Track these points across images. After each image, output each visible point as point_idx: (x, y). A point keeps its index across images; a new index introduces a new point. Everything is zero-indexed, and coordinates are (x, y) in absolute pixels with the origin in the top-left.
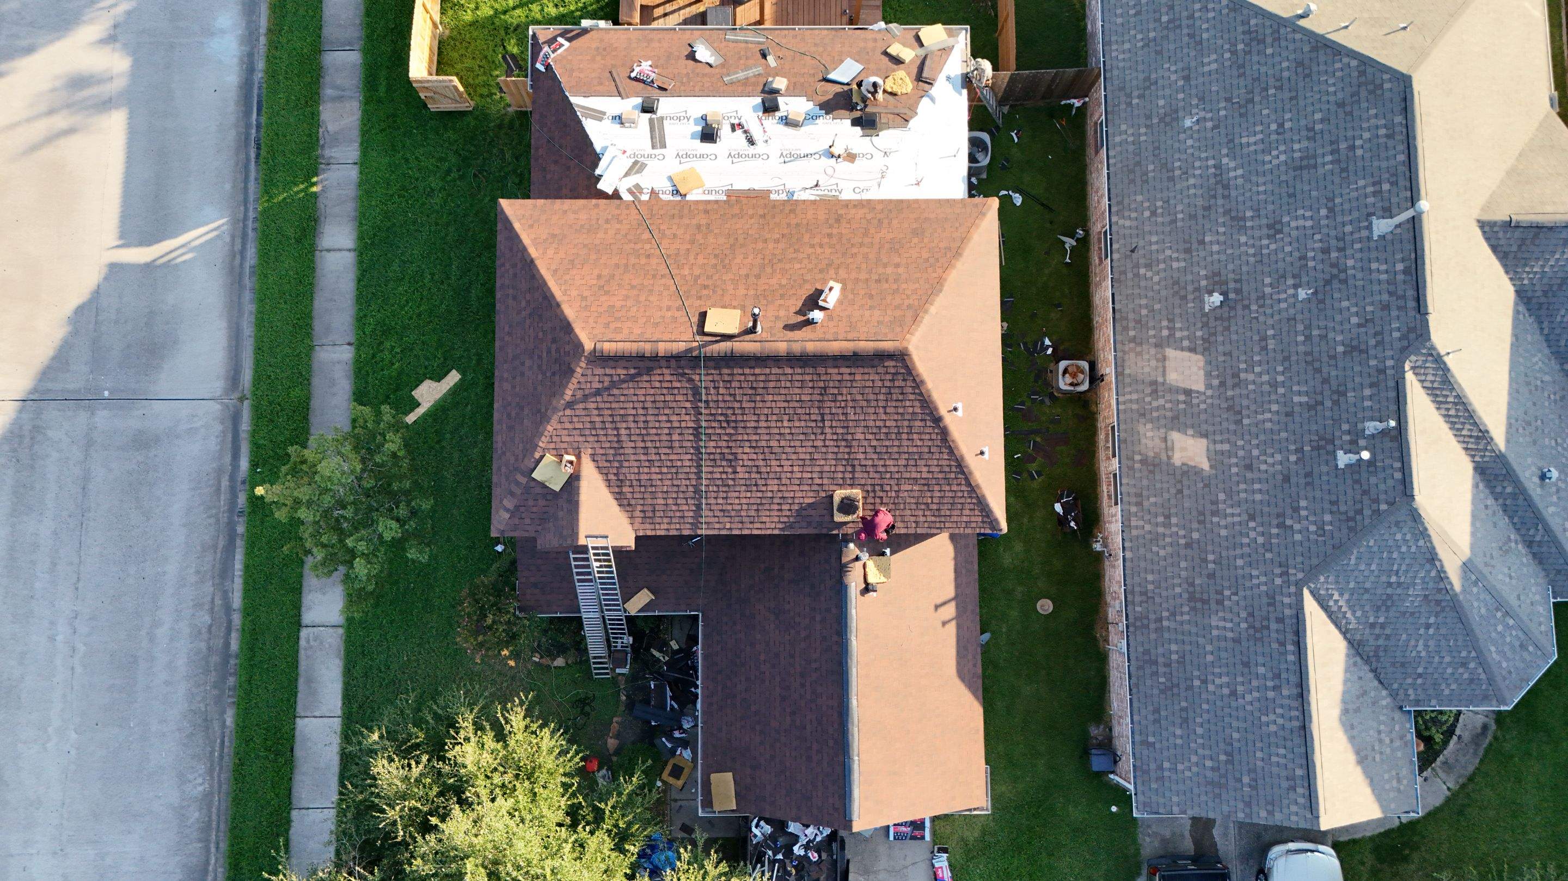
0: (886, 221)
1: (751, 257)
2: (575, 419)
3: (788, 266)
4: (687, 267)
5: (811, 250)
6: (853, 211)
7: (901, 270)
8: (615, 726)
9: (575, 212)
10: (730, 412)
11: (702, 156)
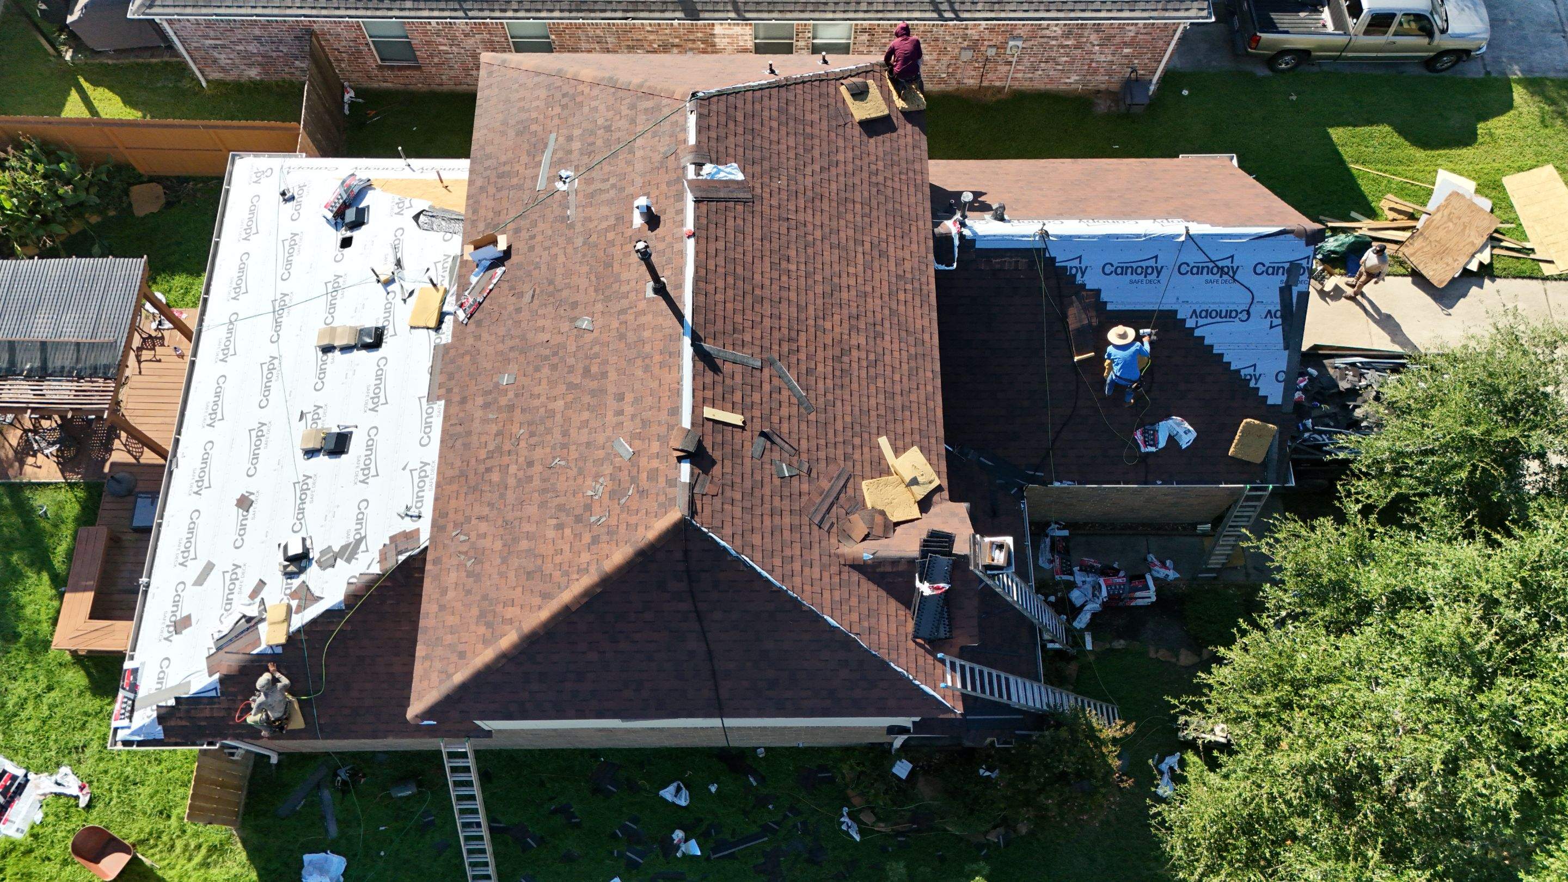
0: (501, 169)
1: (541, 322)
2: (788, 552)
3: (560, 270)
4: (551, 406)
5: (538, 249)
6: (482, 212)
7: (577, 132)
8: (1163, 654)
9: (444, 592)
10: (776, 335)
11: (369, 448)
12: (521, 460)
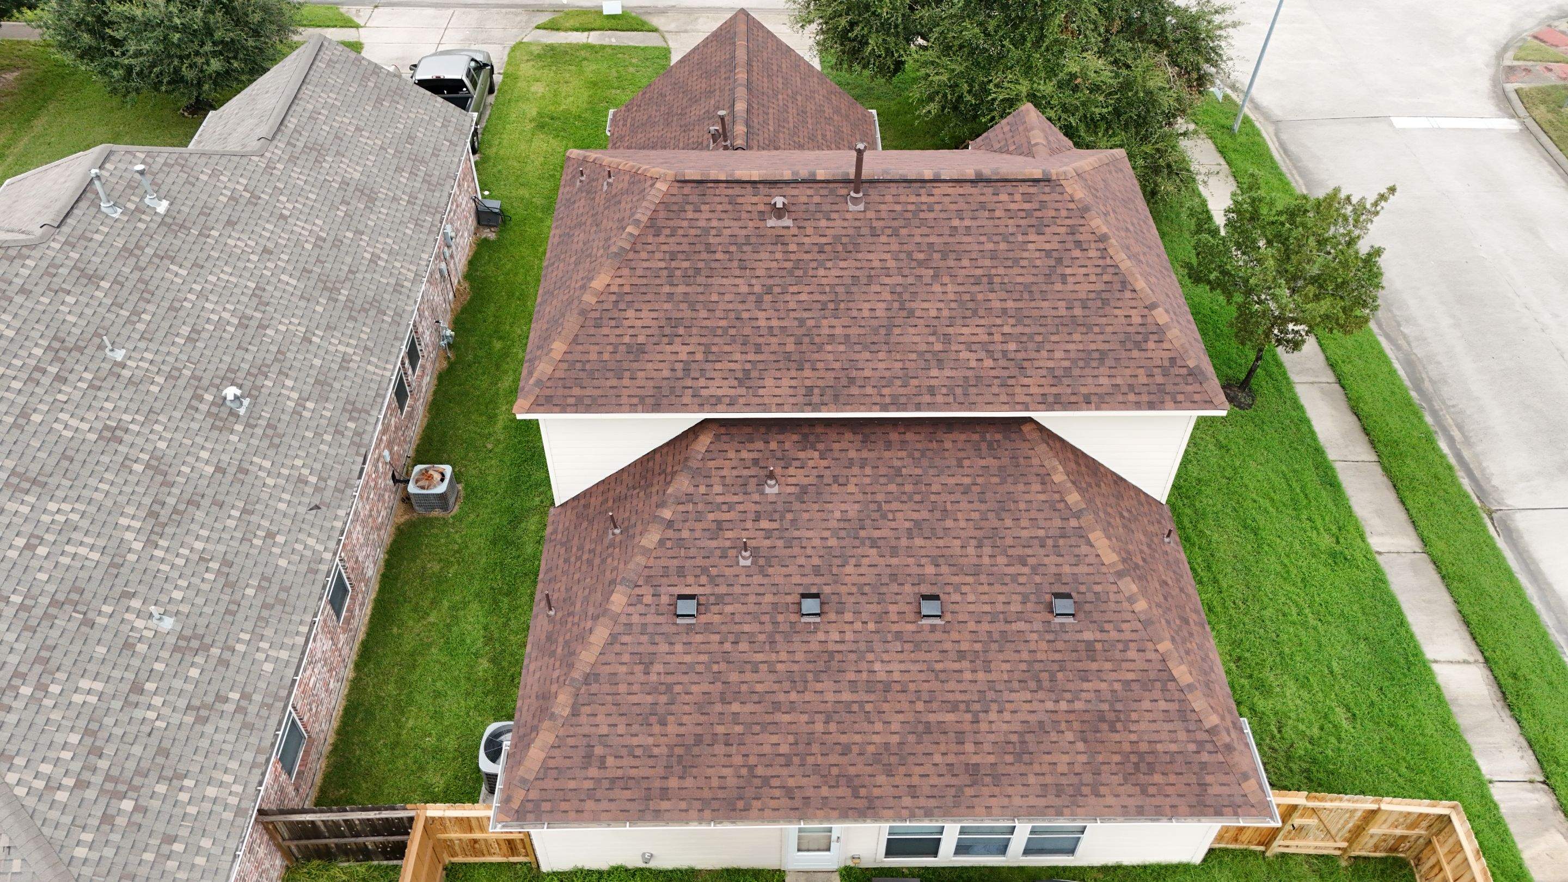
12: (999, 321)
